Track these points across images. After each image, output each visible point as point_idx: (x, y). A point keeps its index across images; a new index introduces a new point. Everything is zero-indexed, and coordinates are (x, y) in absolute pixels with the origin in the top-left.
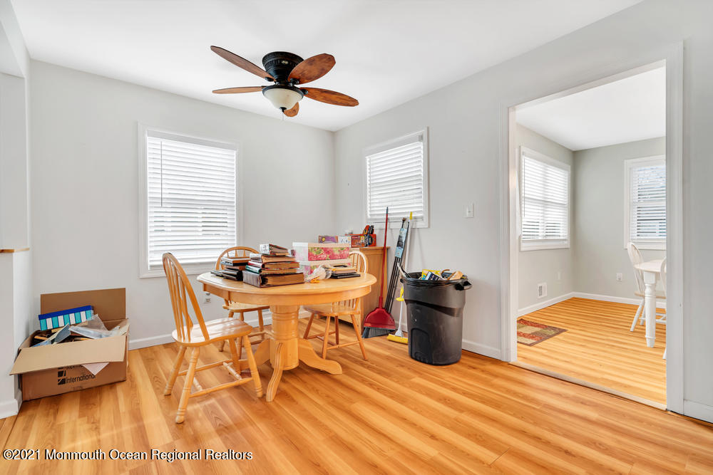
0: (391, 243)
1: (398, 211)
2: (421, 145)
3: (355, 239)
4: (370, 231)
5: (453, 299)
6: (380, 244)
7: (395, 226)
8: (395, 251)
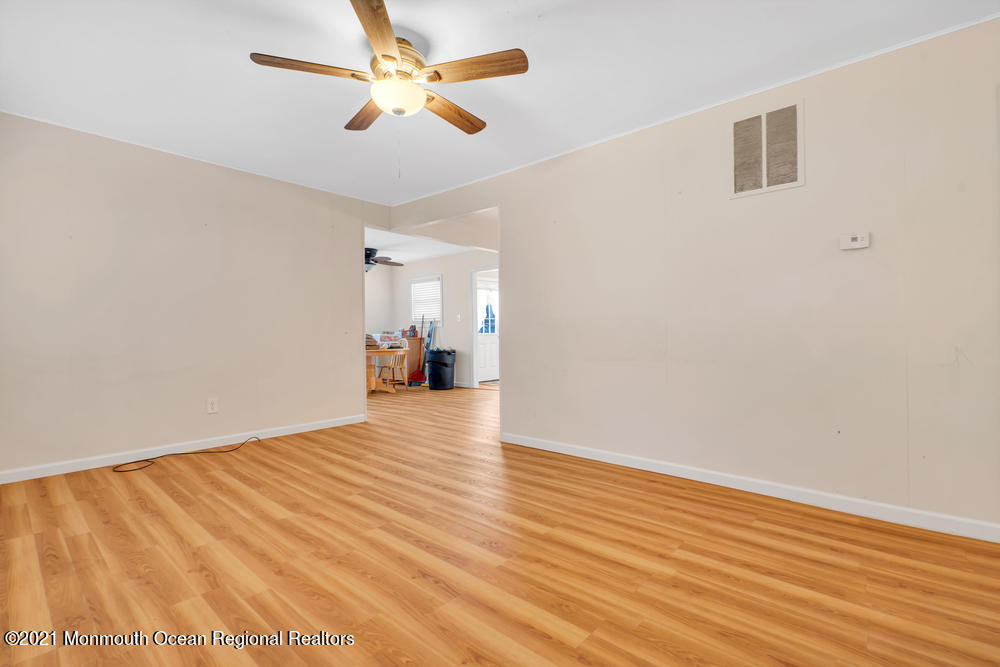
0: (425, 335)
1: (429, 317)
2: (439, 283)
3: (404, 333)
4: (413, 329)
5: (448, 360)
6: (419, 336)
7: (427, 325)
8: (427, 340)
